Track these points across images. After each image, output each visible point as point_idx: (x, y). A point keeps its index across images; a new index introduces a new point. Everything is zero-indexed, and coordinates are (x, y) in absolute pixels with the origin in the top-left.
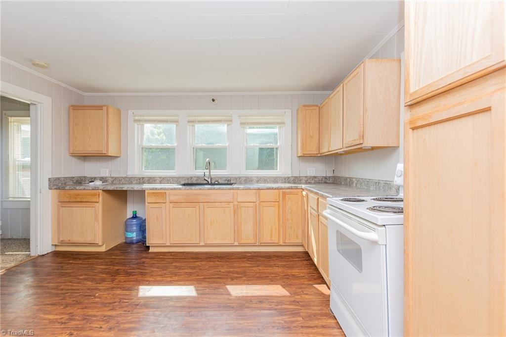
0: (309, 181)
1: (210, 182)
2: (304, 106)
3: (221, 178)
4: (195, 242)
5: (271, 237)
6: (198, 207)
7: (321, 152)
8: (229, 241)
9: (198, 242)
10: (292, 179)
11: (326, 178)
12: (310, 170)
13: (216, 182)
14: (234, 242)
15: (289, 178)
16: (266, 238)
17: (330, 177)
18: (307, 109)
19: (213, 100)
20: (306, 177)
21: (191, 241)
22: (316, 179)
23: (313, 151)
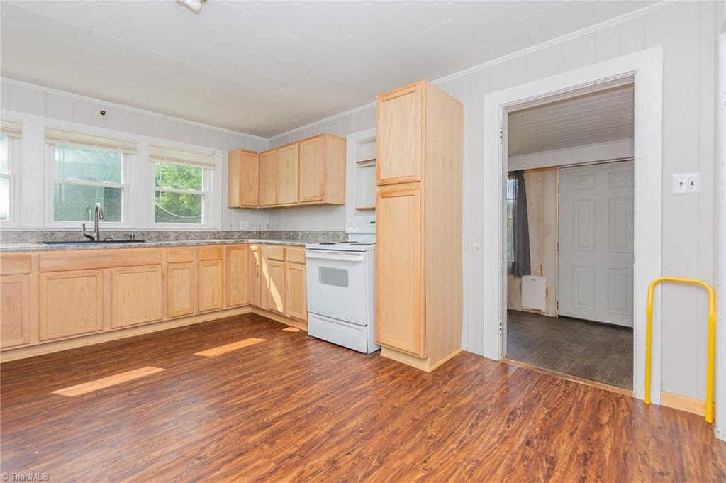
0: (243, 236)
1: (96, 240)
2: (244, 151)
3: (115, 233)
4: (94, 329)
5: (213, 300)
6: (100, 276)
7: (261, 204)
8: (156, 315)
9: (98, 328)
10: (223, 234)
11: (260, 233)
12: (243, 224)
13: (109, 240)
14: (162, 316)
15: (219, 232)
16: (206, 304)
17: (264, 232)
18: (246, 155)
19: (103, 113)
20: (239, 232)
21: (86, 328)
22: (251, 235)
23: (252, 201)
